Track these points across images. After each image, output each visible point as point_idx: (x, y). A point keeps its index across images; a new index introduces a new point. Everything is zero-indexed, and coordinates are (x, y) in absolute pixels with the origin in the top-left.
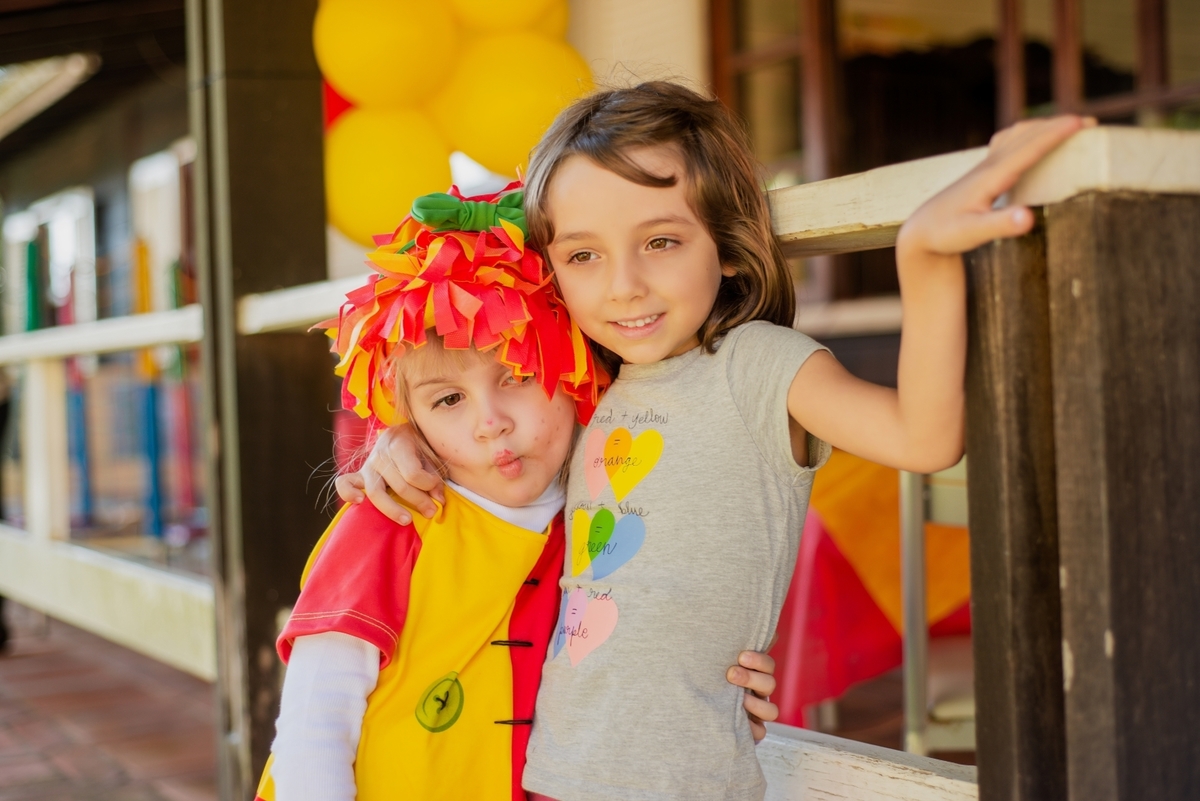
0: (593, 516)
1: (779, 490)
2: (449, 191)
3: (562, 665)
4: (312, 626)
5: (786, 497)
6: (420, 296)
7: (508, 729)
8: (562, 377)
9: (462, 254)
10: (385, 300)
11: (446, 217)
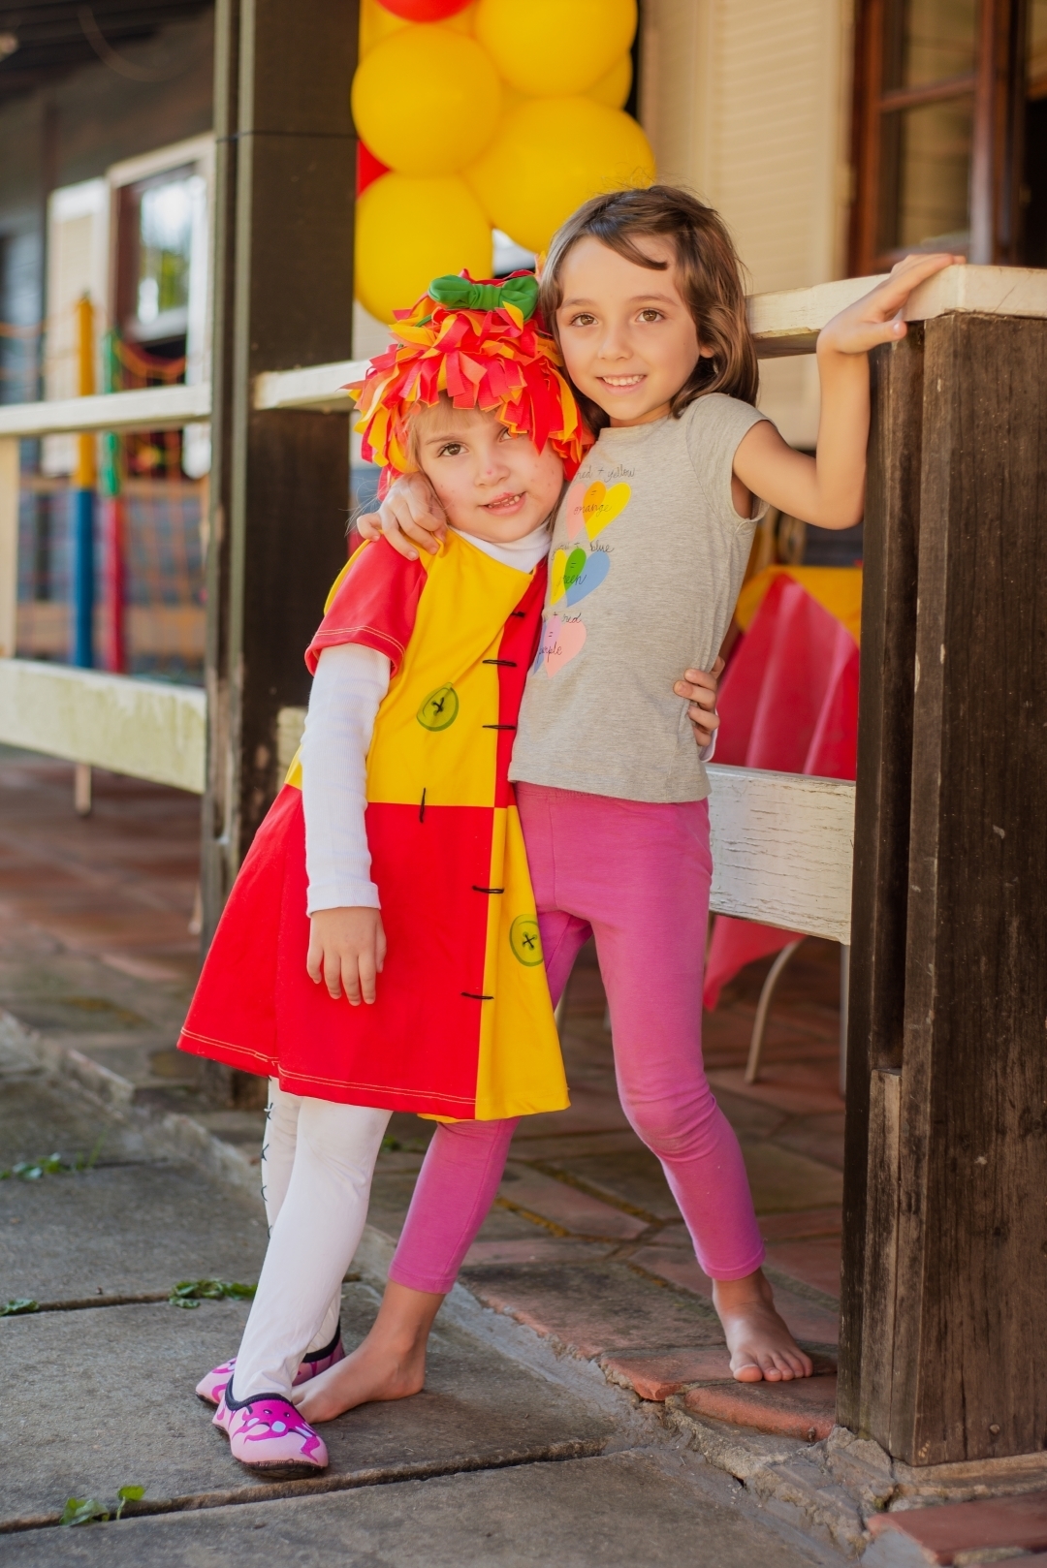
0: (569, 554)
1: (723, 536)
2: (460, 274)
3: (540, 679)
4: (334, 640)
5: (729, 543)
6: (435, 363)
7: (494, 733)
8: (551, 435)
9: (471, 329)
10: (405, 366)
11: (458, 298)
